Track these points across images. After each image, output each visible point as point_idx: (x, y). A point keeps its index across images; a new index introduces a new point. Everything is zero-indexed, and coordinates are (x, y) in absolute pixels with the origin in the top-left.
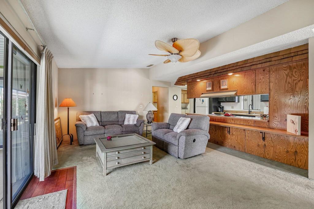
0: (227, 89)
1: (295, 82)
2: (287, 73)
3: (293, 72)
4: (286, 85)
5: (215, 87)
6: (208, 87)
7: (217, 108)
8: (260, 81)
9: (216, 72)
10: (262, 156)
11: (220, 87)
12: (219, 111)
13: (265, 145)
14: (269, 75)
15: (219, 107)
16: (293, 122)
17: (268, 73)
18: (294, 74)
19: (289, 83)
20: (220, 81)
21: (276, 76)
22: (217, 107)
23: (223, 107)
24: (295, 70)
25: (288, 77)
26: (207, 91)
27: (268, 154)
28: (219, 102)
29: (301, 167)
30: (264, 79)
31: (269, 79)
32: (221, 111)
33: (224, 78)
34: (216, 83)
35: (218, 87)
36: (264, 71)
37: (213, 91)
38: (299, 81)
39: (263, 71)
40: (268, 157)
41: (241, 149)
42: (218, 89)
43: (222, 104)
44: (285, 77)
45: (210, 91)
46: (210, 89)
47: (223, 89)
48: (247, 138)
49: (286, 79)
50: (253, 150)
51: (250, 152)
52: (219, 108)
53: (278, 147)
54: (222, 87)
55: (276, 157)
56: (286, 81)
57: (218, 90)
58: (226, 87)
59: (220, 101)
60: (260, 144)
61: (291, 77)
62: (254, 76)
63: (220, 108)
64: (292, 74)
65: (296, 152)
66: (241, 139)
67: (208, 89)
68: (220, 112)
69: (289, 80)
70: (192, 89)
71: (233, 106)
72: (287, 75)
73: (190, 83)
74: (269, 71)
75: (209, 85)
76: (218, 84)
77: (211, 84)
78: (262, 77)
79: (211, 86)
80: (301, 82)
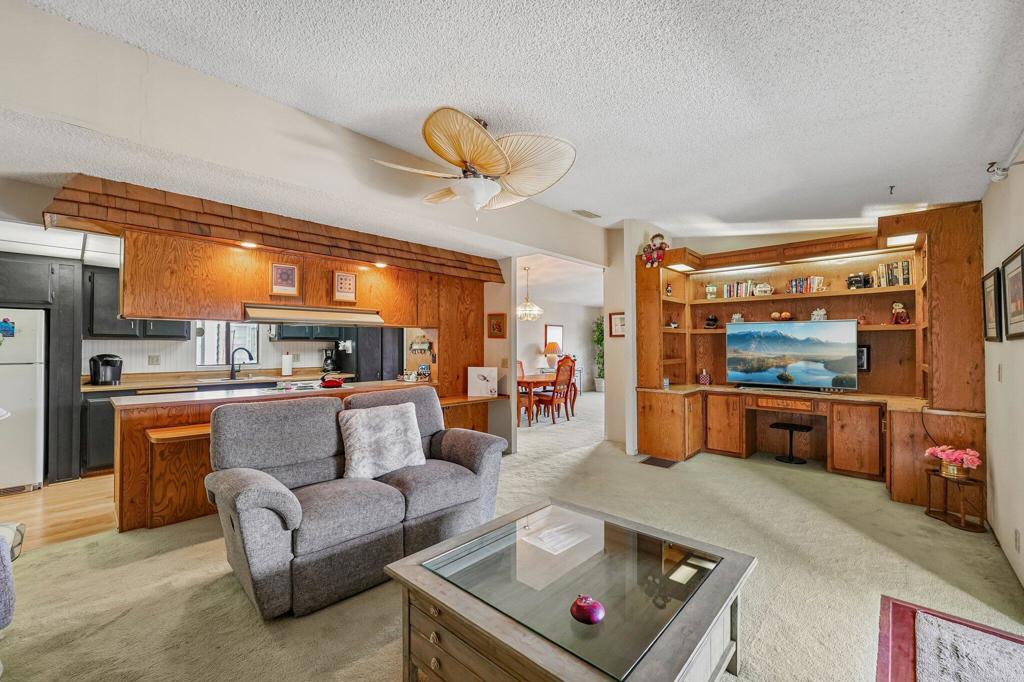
0: (353, 305)
1: (467, 311)
2: (458, 295)
4: (459, 316)
5: (310, 289)
6: (280, 284)
8: (425, 298)
11: (330, 292)
14: (439, 291)
16: (485, 378)
17: (436, 286)
18: (466, 299)
19: (461, 313)
20: (331, 273)
21: (447, 296)
23: (120, 360)
25: (460, 302)
26: (271, 296)
30: (430, 297)
31: (438, 298)
33: (345, 269)
34: (313, 276)
36: (431, 279)
37: (302, 300)
38: (470, 311)
39: (429, 279)
42: (322, 297)
44: (457, 301)
45: (288, 298)
46: (293, 291)
47: (341, 303)
49: (458, 303)
54: (339, 296)
56: (458, 309)
57: (324, 303)
58: (350, 297)
61: (463, 303)
64: (464, 298)
67: (278, 290)
69: (462, 308)
70: (172, 273)
71: (157, 354)
72: (459, 298)
73: (157, 237)
74: (438, 283)
75: (285, 277)
76: (325, 280)
77: (293, 274)
78: (428, 291)
79: (293, 281)
80: (472, 314)
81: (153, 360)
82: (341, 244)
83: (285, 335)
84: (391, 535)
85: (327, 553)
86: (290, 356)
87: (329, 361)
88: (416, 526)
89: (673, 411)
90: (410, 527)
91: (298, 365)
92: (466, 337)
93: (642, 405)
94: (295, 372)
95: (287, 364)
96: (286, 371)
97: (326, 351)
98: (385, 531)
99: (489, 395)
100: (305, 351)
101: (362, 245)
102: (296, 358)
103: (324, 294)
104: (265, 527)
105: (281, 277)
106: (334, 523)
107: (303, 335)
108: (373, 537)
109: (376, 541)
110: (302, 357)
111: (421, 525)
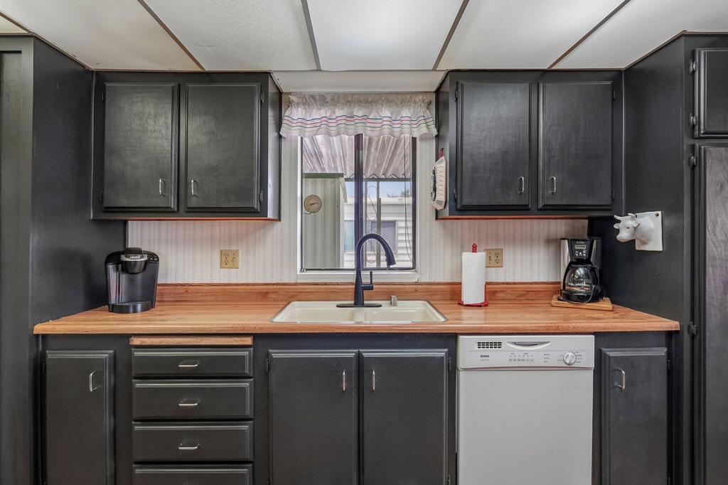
7: (89, 275)
12: (113, 300)
15: (114, 258)
22: (87, 260)
23: (153, 259)
28: (109, 210)
32: (132, 299)
43: (141, 235)
52: (113, 275)
59: (123, 202)
63: (126, 268)
68: (120, 309)
71: (234, 248)
81: (228, 260)
83: (467, 201)
86: (481, 256)
87: (580, 271)
91: (499, 276)
94: (493, 294)
95: (473, 273)
96: (472, 293)
97: (572, 242)
100: (516, 241)
102: (495, 259)
107: (512, 199)
110: (508, 256)
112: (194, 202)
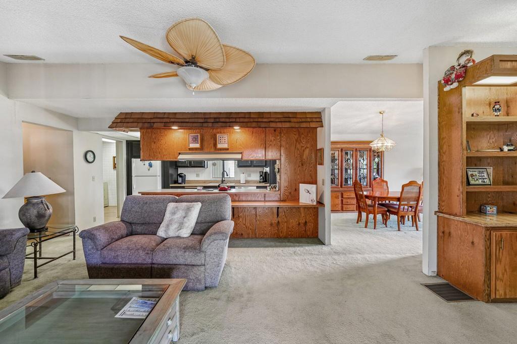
0: (227, 149)
1: (303, 148)
2: (296, 138)
3: (301, 137)
4: (296, 151)
5: (205, 144)
6: (193, 143)
8: (271, 143)
9: (218, 120)
10: (276, 236)
11: (215, 145)
12: (180, 182)
13: (278, 222)
14: (280, 138)
15: (179, 175)
16: (308, 192)
17: (279, 135)
18: (302, 141)
19: (298, 149)
20: (215, 135)
21: (287, 140)
22: (173, 175)
23: (185, 175)
24: (303, 136)
25: (297, 143)
26: (190, 149)
27: (281, 232)
29: (310, 236)
30: (275, 142)
31: (280, 142)
32: (183, 182)
33: (223, 132)
34: (207, 137)
35: (212, 145)
36: (275, 131)
37: (202, 149)
38: (306, 148)
39: (273, 131)
40: (281, 235)
41: (251, 235)
42: (211, 147)
44: (295, 142)
45: (196, 149)
46: (198, 146)
47: (221, 149)
48: (258, 217)
49: (296, 144)
50: (265, 232)
51: (262, 236)
52: (179, 178)
53: (291, 221)
54: (219, 146)
55: (290, 233)
56: (295, 148)
57: (213, 150)
58: (226, 146)
60: (273, 222)
61: (299, 144)
62: (264, 136)
63: (181, 177)
64: (300, 140)
65: (306, 222)
66: (250, 221)
67: (192, 146)
69: (298, 146)
70: (154, 143)
71: (199, 173)
72: (296, 141)
73: (149, 130)
74: (280, 133)
75: (194, 139)
76: (213, 139)
77: (198, 138)
78: (273, 138)
79: (198, 141)
80: (308, 150)
81: (198, 175)
82: (209, 120)
84: (142, 268)
85: (111, 266)
88: (157, 268)
89: (473, 243)
90: (154, 267)
91: (249, 179)
92: (302, 165)
93: (442, 229)
94: (247, 182)
95: (242, 178)
96: (243, 181)
98: (140, 265)
99: (311, 203)
101: (221, 119)
102: (248, 175)
103: (213, 146)
104: (90, 247)
105: (193, 140)
106: (115, 253)
108: (133, 266)
109: (134, 268)
111: (159, 269)
112: (193, 165)
